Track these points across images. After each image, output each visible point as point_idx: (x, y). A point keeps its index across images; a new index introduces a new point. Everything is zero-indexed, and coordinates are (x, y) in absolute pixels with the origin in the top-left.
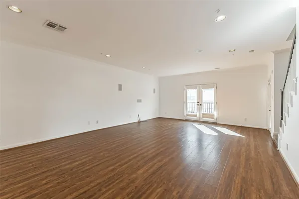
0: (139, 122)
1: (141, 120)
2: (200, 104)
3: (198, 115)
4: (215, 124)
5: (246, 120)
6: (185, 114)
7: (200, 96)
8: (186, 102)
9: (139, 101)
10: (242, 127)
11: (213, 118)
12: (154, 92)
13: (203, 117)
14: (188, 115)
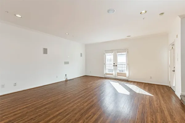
0: (66, 81)
1: (68, 79)
2: (115, 65)
3: (114, 74)
4: (127, 81)
5: (151, 78)
6: (104, 73)
7: (115, 58)
8: (105, 64)
9: (67, 63)
10: (148, 84)
11: (126, 76)
12: (81, 56)
13: (118, 76)
14: (106, 74)
